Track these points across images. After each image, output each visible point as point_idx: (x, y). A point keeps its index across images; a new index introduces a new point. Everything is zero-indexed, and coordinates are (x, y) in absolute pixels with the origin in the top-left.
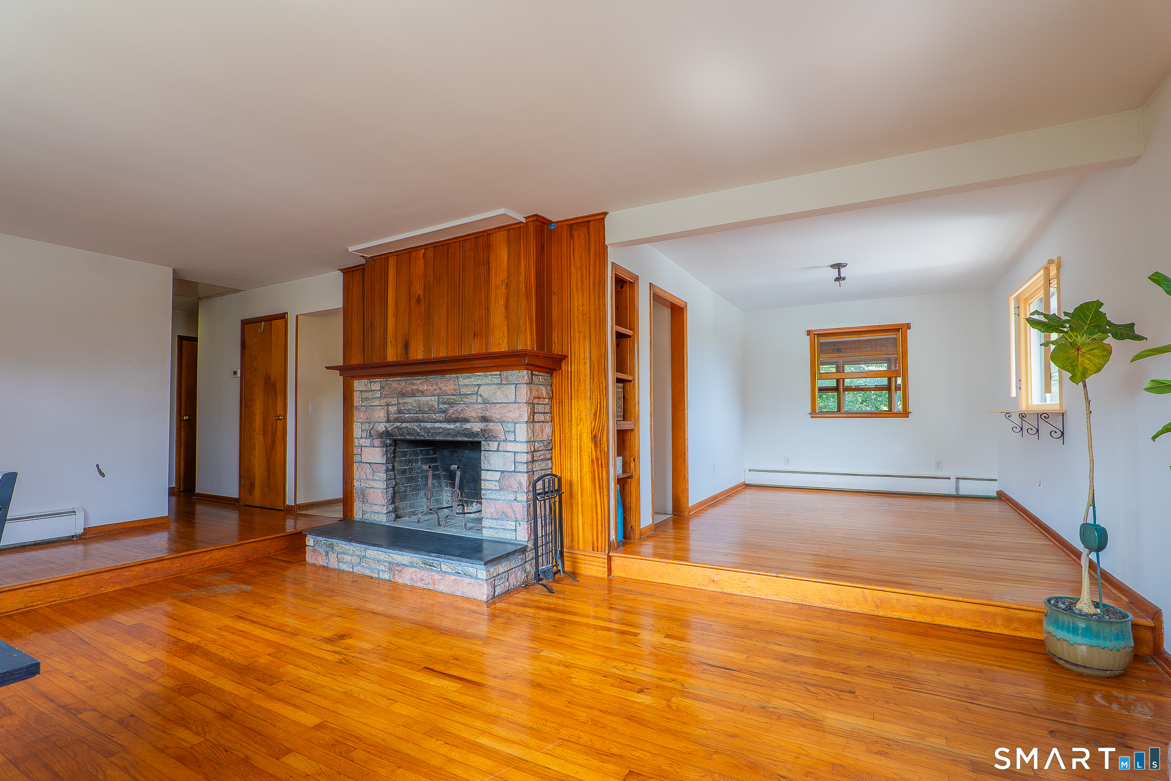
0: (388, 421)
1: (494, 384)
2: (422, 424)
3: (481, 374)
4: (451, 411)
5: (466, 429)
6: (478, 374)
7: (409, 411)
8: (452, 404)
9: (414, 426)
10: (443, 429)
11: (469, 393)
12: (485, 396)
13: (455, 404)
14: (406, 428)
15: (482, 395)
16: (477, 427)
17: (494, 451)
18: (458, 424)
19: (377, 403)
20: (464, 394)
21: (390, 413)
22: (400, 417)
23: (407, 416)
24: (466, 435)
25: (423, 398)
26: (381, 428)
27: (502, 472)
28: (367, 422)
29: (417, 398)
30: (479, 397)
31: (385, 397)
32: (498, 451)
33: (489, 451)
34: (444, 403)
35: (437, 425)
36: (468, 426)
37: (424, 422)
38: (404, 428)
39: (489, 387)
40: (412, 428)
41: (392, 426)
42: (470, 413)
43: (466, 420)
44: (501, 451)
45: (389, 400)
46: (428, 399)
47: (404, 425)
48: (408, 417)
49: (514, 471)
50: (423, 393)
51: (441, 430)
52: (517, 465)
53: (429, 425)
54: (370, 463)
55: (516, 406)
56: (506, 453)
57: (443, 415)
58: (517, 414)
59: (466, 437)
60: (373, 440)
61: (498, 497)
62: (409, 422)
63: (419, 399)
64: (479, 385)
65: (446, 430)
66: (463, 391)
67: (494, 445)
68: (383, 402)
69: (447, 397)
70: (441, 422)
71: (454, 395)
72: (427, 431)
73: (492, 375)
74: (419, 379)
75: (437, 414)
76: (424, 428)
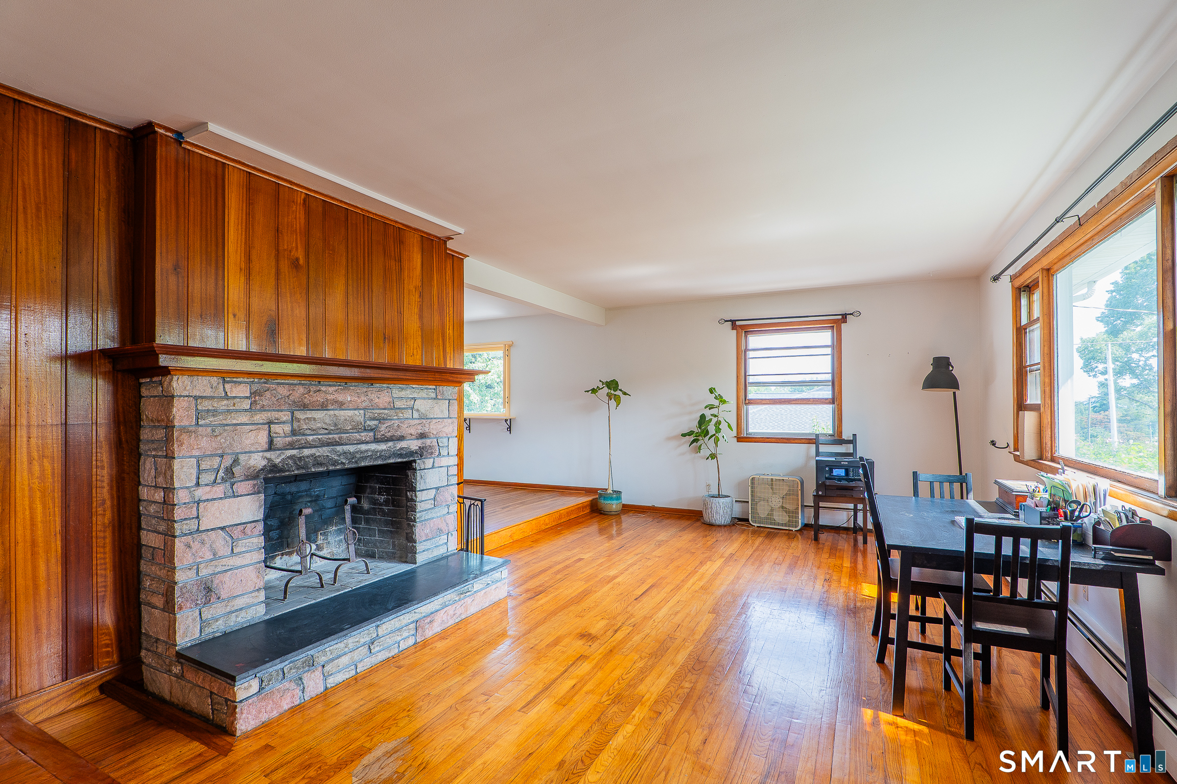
0: (271, 446)
1: (429, 399)
2: (339, 448)
3: (417, 386)
4: (383, 428)
5: (401, 449)
6: (414, 386)
7: (315, 432)
8: (381, 420)
9: (324, 451)
10: (373, 451)
11: (403, 407)
12: (423, 411)
13: (387, 419)
14: (312, 456)
15: (419, 409)
16: (414, 445)
17: (429, 469)
18: (390, 444)
19: (244, 418)
20: (399, 408)
21: (274, 435)
22: (298, 441)
23: (311, 438)
24: (401, 456)
25: (342, 412)
26: (258, 461)
27: (437, 488)
28: (216, 455)
29: (332, 412)
30: (414, 412)
31: (263, 409)
32: (433, 467)
33: (425, 469)
34: (374, 419)
35: (363, 447)
36: (403, 444)
37: (342, 444)
38: (308, 457)
39: (425, 402)
40: (324, 456)
41: (280, 455)
42: (405, 430)
43: (402, 438)
44: (436, 468)
45: (274, 415)
46: (350, 413)
47: (307, 452)
48: (313, 440)
49: (448, 485)
50: (341, 405)
51: (370, 454)
52: (449, 478)
53: (352, 448)
54: (223, 528)
55: (450, 421)
56: (440, 469)
57: (371, 434)
58: (450, 429)
59: (400, 458)
60: (232, 485)
61: (434, 515)
62: (315, 447)
63: (336, 412)
64: (415, 399)
65: (377, 452)
66: (398, 404)
67: (429, 463)
68: (260, 417)
69: (378, 411)
70: (367, 443)
71: (388, 409)
72: (351, 456)
73: (426, 388)
74: (330, 386)
75: (361, 432)
76: (345, 453)
